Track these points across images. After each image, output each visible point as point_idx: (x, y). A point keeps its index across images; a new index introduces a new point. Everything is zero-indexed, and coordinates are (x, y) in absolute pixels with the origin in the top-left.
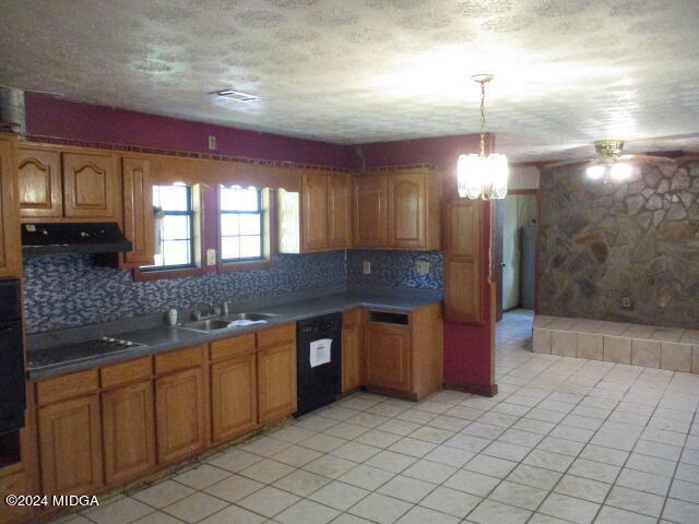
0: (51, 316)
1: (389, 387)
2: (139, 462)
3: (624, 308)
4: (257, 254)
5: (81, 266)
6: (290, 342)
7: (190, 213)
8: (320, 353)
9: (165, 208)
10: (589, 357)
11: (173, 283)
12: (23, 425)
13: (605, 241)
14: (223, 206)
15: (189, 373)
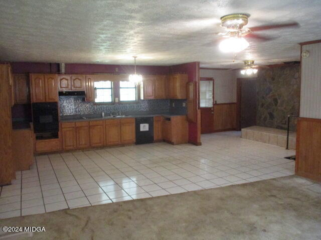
0: (73, 112)
1: (166, 140)
2: (85, 144)
3: (282, 124)
4: (135, 100)
5: (80, 101)
6: (133, 123)
7: (111, 88)
8: (144, 127)
9: (97, 87)
10: (257, 141)
11: (105, 106)
12: (58, 131)
13: (277, 97)
14: (121, 86)
15: (99, 127)
